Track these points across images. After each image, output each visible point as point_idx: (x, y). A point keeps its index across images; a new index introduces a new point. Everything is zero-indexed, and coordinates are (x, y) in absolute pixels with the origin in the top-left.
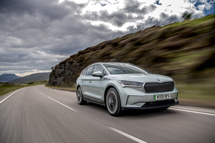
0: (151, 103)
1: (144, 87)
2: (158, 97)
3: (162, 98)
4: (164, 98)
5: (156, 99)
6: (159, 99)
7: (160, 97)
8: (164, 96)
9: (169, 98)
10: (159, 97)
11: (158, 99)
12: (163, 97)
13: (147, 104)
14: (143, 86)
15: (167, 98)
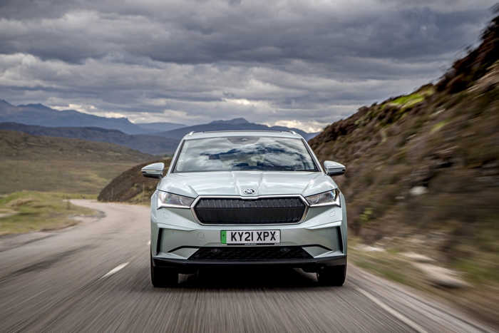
0: (216, 250)
1: (195, 208)
2: (233, 237)
3: (246, 240)
4: (255, 241)
5: (229, 240)
6: (238, 242)
7: (241, 236)
8: (256, 236)
9: (273, 241)
10: (237, 236)
11: (234, 242)
12: (250, 238)
13: (204, 252)
14: (193, 206)
15: (268, 240)
